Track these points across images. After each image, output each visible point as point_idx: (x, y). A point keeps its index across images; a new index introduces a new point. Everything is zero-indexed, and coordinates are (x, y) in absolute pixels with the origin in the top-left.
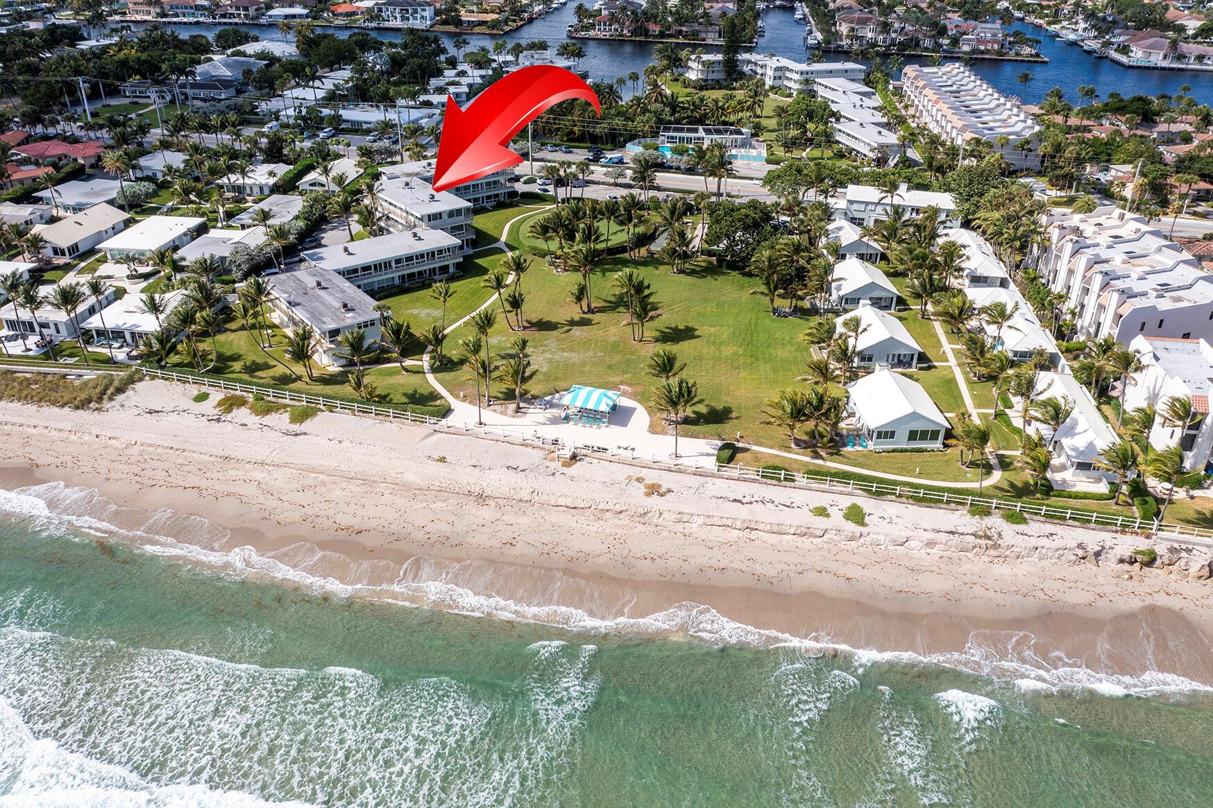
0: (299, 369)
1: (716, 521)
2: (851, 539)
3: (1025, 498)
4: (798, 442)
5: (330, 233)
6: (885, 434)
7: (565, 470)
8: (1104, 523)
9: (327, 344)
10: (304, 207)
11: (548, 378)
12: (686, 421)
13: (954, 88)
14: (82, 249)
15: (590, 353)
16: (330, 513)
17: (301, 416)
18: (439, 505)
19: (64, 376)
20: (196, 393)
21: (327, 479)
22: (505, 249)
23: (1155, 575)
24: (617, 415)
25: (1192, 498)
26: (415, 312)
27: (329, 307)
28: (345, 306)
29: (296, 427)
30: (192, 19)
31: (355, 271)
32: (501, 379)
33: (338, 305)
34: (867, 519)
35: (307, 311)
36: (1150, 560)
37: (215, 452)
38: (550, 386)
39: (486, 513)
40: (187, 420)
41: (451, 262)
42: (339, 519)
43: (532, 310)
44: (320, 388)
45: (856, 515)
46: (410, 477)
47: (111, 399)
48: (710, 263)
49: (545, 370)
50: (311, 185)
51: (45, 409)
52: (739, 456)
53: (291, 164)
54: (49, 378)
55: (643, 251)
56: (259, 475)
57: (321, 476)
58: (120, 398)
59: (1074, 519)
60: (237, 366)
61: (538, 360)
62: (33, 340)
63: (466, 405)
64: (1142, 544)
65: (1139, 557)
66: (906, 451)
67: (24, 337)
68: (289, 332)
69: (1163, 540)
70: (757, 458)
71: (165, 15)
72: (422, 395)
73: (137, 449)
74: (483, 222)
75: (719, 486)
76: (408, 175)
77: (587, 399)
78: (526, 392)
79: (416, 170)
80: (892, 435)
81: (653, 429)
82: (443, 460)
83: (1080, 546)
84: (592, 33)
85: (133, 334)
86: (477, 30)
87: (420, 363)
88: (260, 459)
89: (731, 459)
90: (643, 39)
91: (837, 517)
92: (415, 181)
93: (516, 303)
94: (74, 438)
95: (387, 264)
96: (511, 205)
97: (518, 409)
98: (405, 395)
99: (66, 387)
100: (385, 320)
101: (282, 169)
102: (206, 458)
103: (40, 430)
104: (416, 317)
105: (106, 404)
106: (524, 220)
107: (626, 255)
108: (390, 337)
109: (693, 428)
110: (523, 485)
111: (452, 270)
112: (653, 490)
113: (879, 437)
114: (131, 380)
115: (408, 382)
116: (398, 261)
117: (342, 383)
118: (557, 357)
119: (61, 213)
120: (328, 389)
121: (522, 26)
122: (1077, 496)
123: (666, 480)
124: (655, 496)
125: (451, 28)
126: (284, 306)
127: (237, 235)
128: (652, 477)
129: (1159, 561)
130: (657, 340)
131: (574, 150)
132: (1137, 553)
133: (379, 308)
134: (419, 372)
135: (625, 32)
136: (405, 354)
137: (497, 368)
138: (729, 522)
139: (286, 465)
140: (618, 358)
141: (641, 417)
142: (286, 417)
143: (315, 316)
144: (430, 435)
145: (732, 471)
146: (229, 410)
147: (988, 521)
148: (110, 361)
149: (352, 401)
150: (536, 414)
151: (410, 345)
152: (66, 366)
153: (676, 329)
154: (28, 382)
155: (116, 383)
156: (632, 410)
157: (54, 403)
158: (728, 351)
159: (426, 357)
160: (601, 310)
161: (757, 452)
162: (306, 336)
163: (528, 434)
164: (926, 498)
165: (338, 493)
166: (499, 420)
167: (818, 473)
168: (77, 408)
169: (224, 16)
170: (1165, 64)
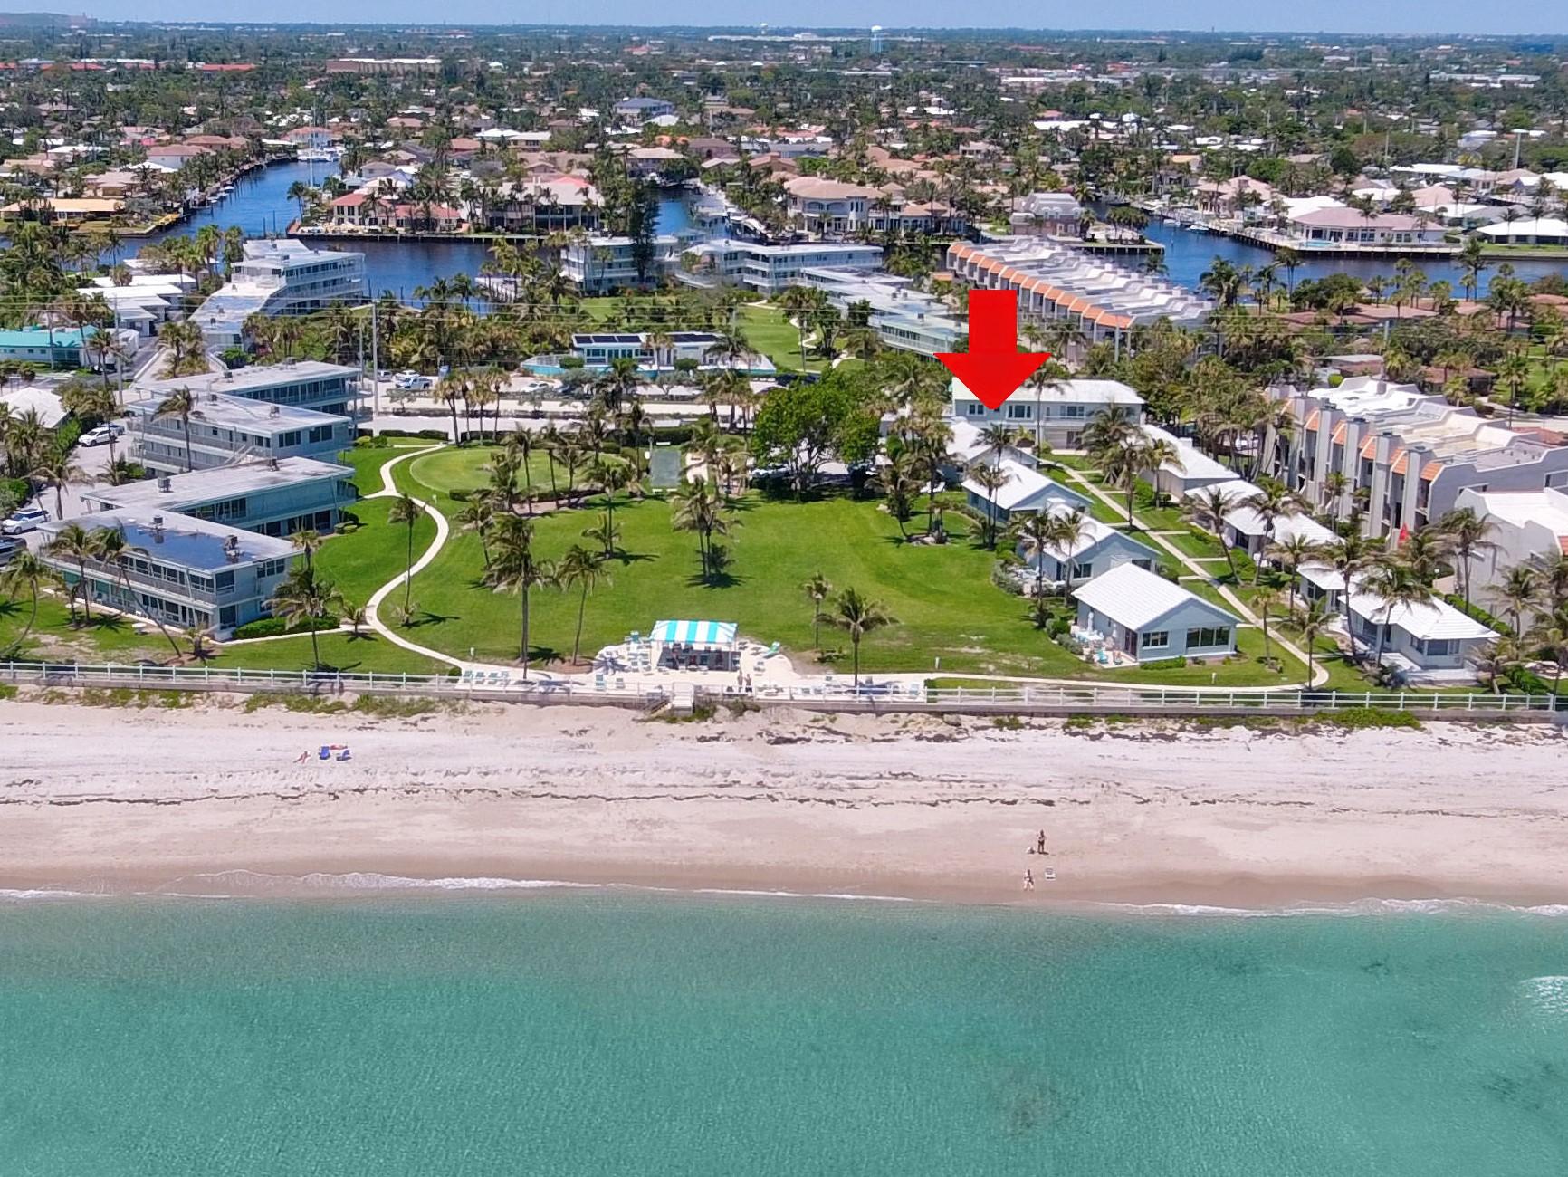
6: (1154, 638)
41: (333, 508)
77: (692, 633)
79: (201, 386)
84: (326, 227)
87: (366, 626)
90: (429, 234)
106: (409, 462)
113: (1146, 642)
121: (176, 221)
135: (393, 223)
170: (1353, 247)
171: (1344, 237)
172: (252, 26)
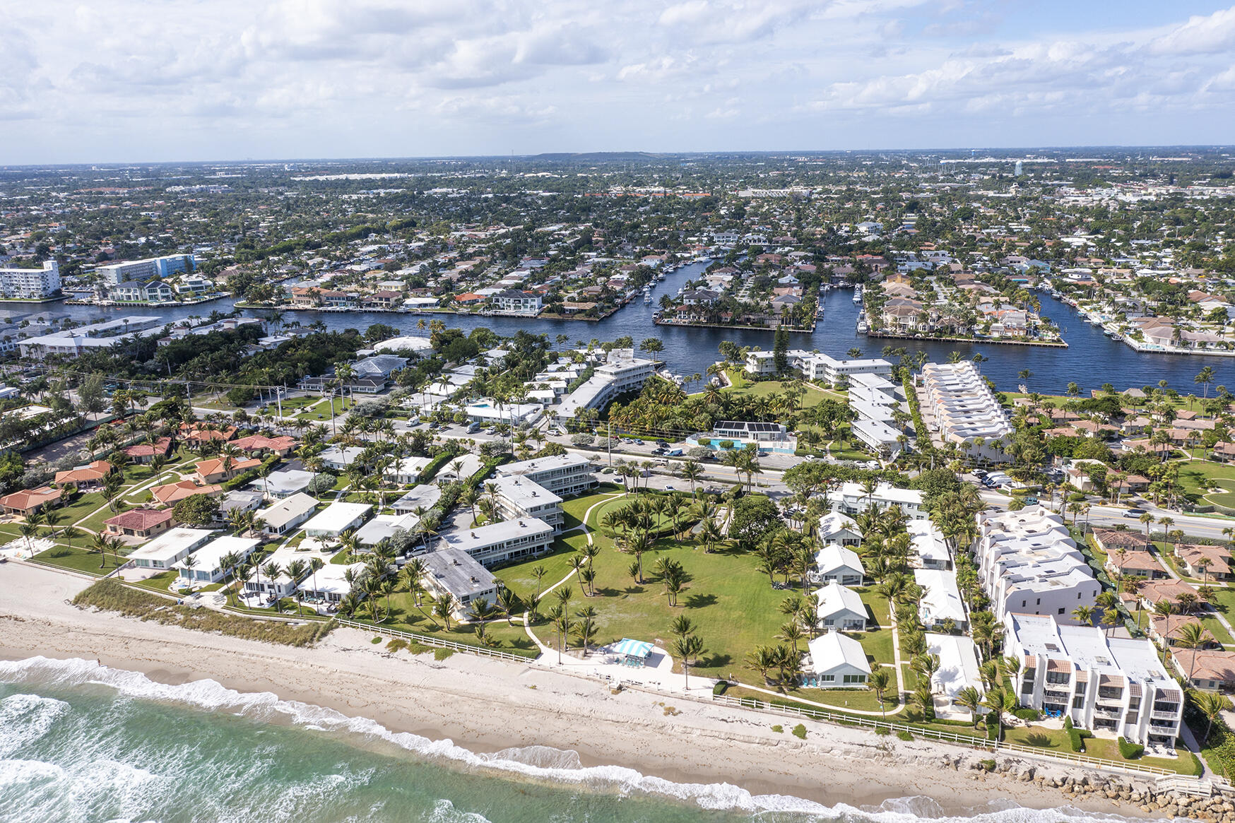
0: (441, 622)
1: (708, 733)
2: (796, 747)
3: (915, 723)
4: (770, 681)
5: (460, 516)
6: (827, 677)
7: (614, 696)
8: (963, 742)
9: (460, 606)
10: (442, 496)
11: (607, 632)
12: (698, 665)
13: (960, 387)
14: (287, 528)
15: (638, 615)
16: (461, 720)
17: (442, 655)
18: (531, 717)
19: (286, 623)
20: (373, 637)
21: (460, 698)
22: (586, 530)
23: (995, 778)
24: (652, 660)
25: (1029, 726)
26: (519, 580)
27: (462, 579)
28: (473, 579)
29: (439, 663)
30: (344, 308)
31: (479, 550)
32: (574, 632)
33: (468, 577)
34: (807, 735)
35: (448, 582)
36: (992, 767)
37: (387, 678)
38: (609, 638)
39: (560, 724)
40: (369, 655)
41: (546, 543)
42: (467, 724)
43: (600, 582)
44: (454, 636)
45: (801, 732)
46: (513, 698)
47: (319, 640)
48: (736, 543)
49: (606, 626)
50: (446, 476)
51: (277, 646)
52: (729, 689)
53: (430, 456)
54: (277, 624)
55: (687, 534)
56: (416, 695)
57: (456, 697)
58: (324, 639)
59: (944, 738)
60: (402, 618)
61: (600, 621)
62: (264, 597)
63: (551, 650)
64: (987, 756)
65: (984, 765)
66: (842, 689)
67: (258, 595)
68: (434, 594)
69: (1004, 753)
70: (741, 691)
71: (322, 305)
72: (523, 642)
73: (337, 675)
74: (571, 508)
75: (713, 710)
76: (518, 473)
77: (631, 649)
78: (592, 641)
79: (524, 469)
80: (832, 678)
81: (675, 670)
82: (534, 687)
83: (946, 756)
84: (673, 320)
85: (330, 594)
86: (577, 317)
87: (521, 619)
88: (416, 683)
89: (723, 692)
90: (716, 325)
91: (788, 731)
92: (523, 479)
93: (589, 576)
94: (296, 666)
95: (501, 546)
96: (592, 493)
97: (586, 654)
98: (512, 641)
99: (289, 631)
100: (499, 590)
101: (424, 462)
102: (381, 682)
103: (275, 660)
104: (520, 585)
105: (316, 644)
106: (602, 506)
107: (673, 537)
108: (502, 602)
109: (701, 669)
110: (585, 706)
111: (546, 548)
112: (670, 711)
113: (823, 679)
114: (331, 628)
115: (514, 633)
116: (509, 543)
117: (470, 632)
118: (615, 617)
119: (270, 498)
120: (460, 636)
121: (615, 312)
122: (949, 723)
123: (679, 705)
124: (670, 716)
125: (555, 316)
126: (430, 575)
127: (395, 520)
128: (669, 702)
129: (997, 769)
130: (687, 605)
131: (646, 442)
132: (983, 762)
133: (496, 582)
134: (520, 625)
135: (702, 319)
136: (511, 613)
137: (572, 625)
138: (717, 734)
139: (433, 688)
140: (657, 618)
141: (668, 662)
142: (433, 655)
143: (454, 586)
144: (526, 671)
145: (723, 700)
146: (395, 650)
147: (888, 738)
148: (317, 614)
149: (476, 645)
150: (597, 657)
151: (515, 605)
152: (288, 616)
153: (701, 597)
154: (262, 628)
155: (321, 629)
156: (662, 657)
157: (282, 642)
158: (735, 615)
159: (526, 614)
160: (651, 581)
161: (741, 688)
162: (448, 600)
163: (591, 672)
164: (847, 722)
165: (466, 708)
166: (573, 662)
167: (778, 703)
168: (298, 646)
169: (369, 305)
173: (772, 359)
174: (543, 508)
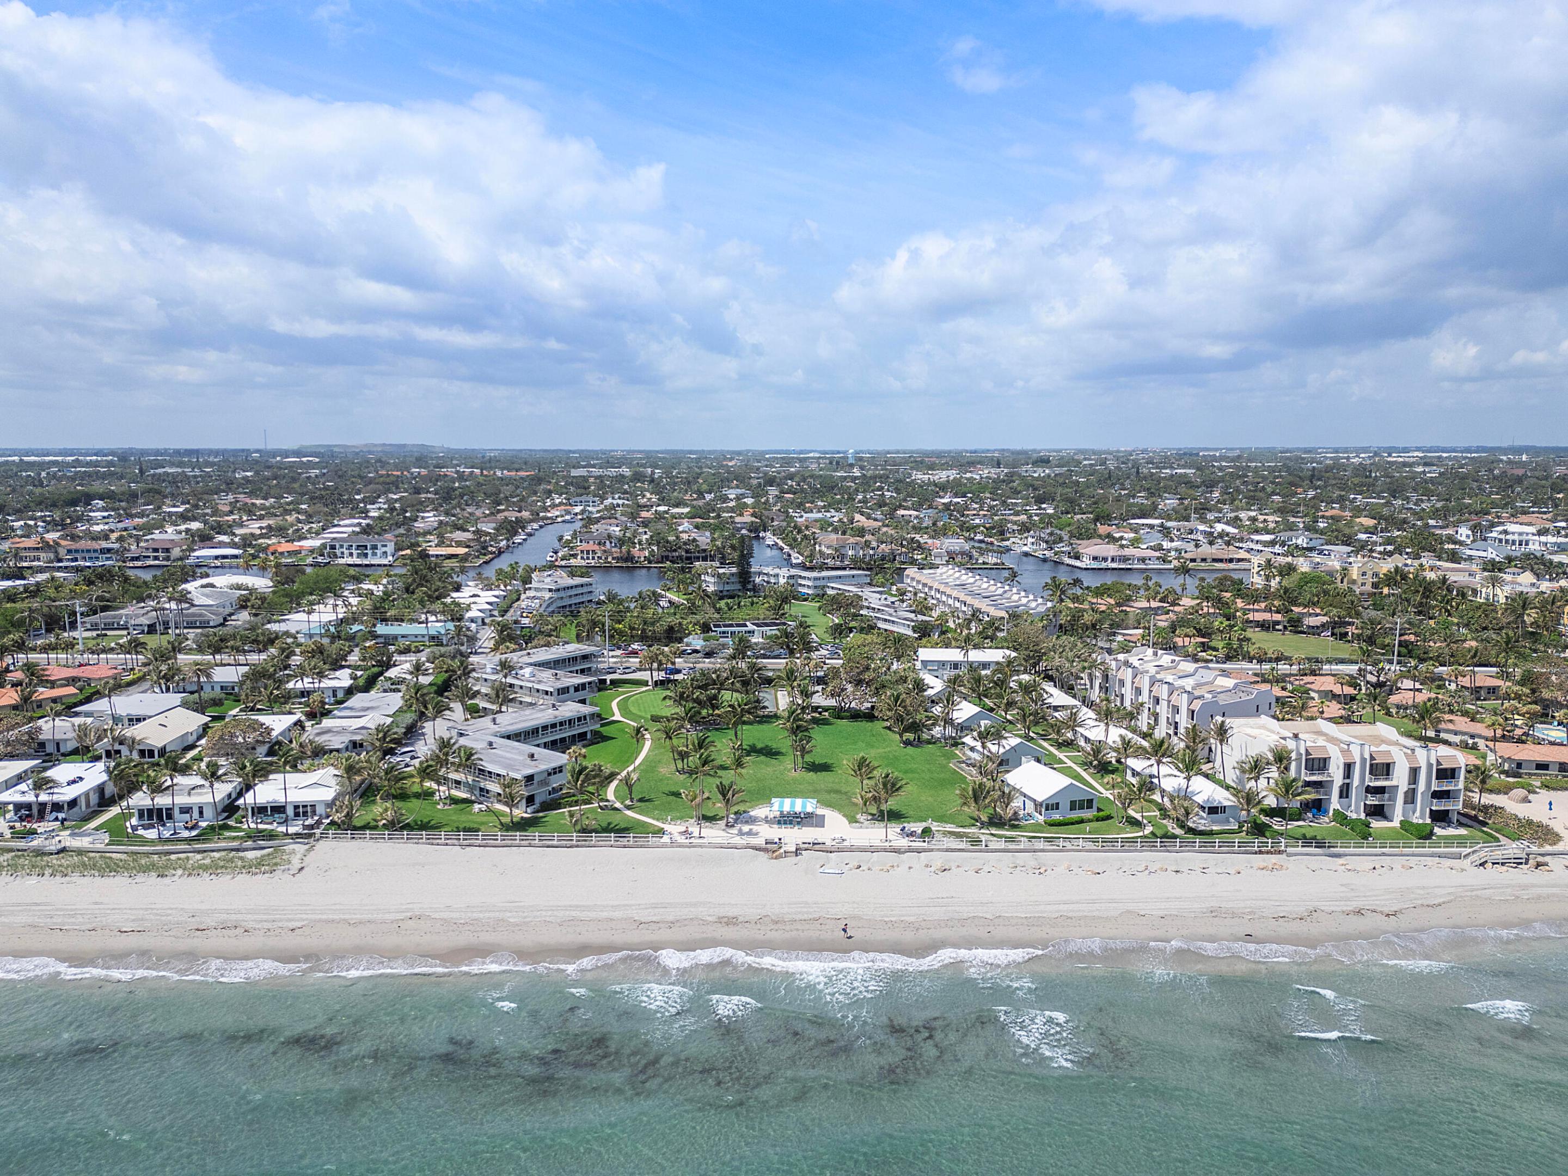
6: (1051, 805)
10: (407, 700)
12: (875, 819)
14: (168, 751)
22: (625, 720)
27: (512, 760)
28: (532, 756)
30: (96, 563)
33: (520, 757)
41: (588, 729)
50: (392, 684)
67: (162, 825)
80: (1059, 807)
81: (854, 826)
84: (574, 561)
85: (296, 808)
86: (447, 563)
87: (610, 803)
90: (629, 564)
95: (535, 731)
97: (728, 824)
111: (589, 736)
113: (1047, 808)
116: (545, 728)
122: (1216, 833)
127: (355, 723)
134: (614, 809)
135: (610, 559)
141: (835, 818)
143: (505, 767)
156: (824, 815)
169: (136, 559)
170: (1114, 565)
171: (1110, 559)
172: (530, 450)
173: (733, 574)
174: (572, 690)
